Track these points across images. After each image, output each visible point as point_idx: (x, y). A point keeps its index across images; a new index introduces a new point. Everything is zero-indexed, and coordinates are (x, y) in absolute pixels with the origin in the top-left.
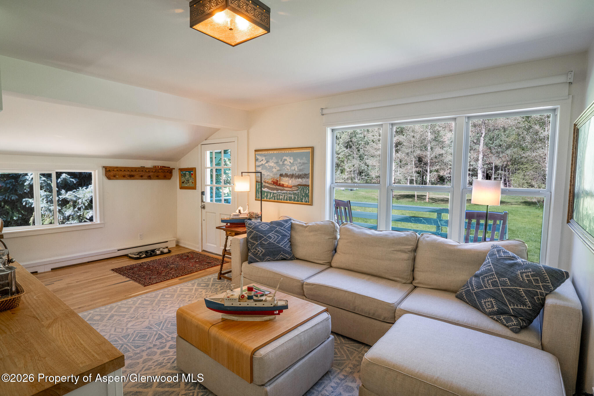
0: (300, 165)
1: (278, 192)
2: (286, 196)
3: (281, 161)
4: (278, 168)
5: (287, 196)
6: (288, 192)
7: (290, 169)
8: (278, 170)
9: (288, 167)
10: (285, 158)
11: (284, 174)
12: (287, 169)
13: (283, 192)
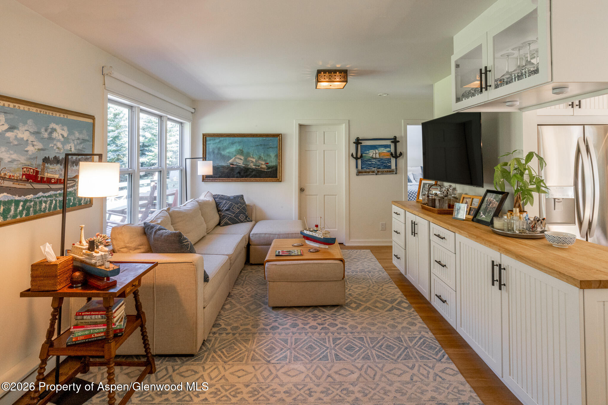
0: (79, 141)
1: (37, 196)
2: (54, 202)
3: (46, 130)
4: (40, 146)
5: (56, 201)
6: (58, 192)
7: (63, 147)
8: (39, 149)
9: (59, 145)
10: (53, 125)
11: (52, 157)
12: (58, 148)
13: (47, 194)
